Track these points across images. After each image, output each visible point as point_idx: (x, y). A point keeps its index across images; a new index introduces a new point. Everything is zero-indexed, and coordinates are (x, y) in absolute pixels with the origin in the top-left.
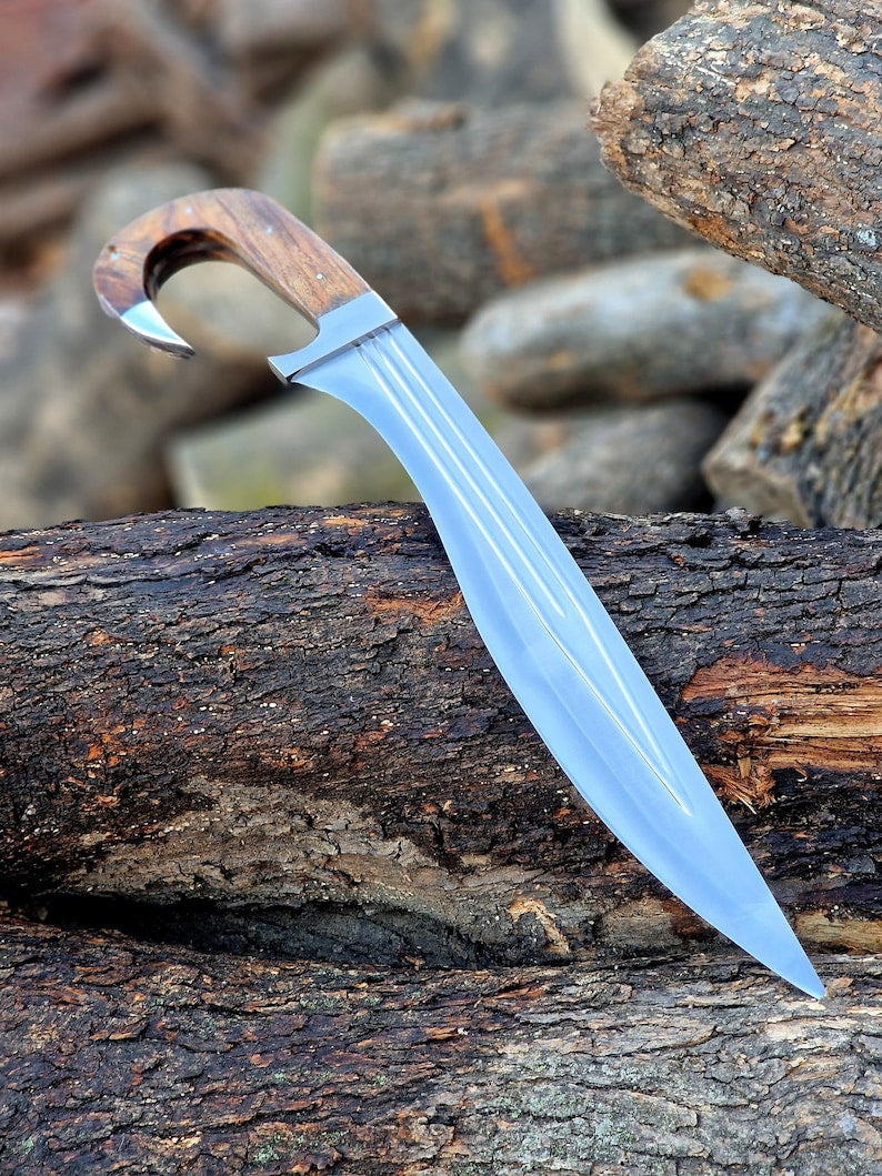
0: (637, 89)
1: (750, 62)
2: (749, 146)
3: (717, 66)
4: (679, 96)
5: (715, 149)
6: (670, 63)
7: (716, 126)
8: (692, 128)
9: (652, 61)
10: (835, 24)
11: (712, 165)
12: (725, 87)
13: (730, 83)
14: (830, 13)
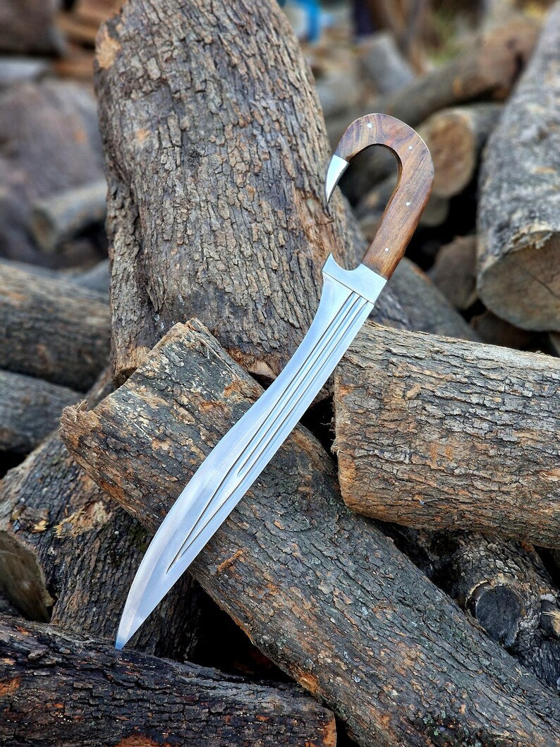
0: (100, 420)
1: (161, 432)
2: (154, 472)
3: (144, 427)
4: (122, 434)
5: (135, 465)
6: (120, 415)
7: (139, 455)
8: (125, 451)
9: (110, 409)
10: (199, 426)
11: (130, 470)
12: (148, 440)
13: (150, 439)
14: (197, 419)
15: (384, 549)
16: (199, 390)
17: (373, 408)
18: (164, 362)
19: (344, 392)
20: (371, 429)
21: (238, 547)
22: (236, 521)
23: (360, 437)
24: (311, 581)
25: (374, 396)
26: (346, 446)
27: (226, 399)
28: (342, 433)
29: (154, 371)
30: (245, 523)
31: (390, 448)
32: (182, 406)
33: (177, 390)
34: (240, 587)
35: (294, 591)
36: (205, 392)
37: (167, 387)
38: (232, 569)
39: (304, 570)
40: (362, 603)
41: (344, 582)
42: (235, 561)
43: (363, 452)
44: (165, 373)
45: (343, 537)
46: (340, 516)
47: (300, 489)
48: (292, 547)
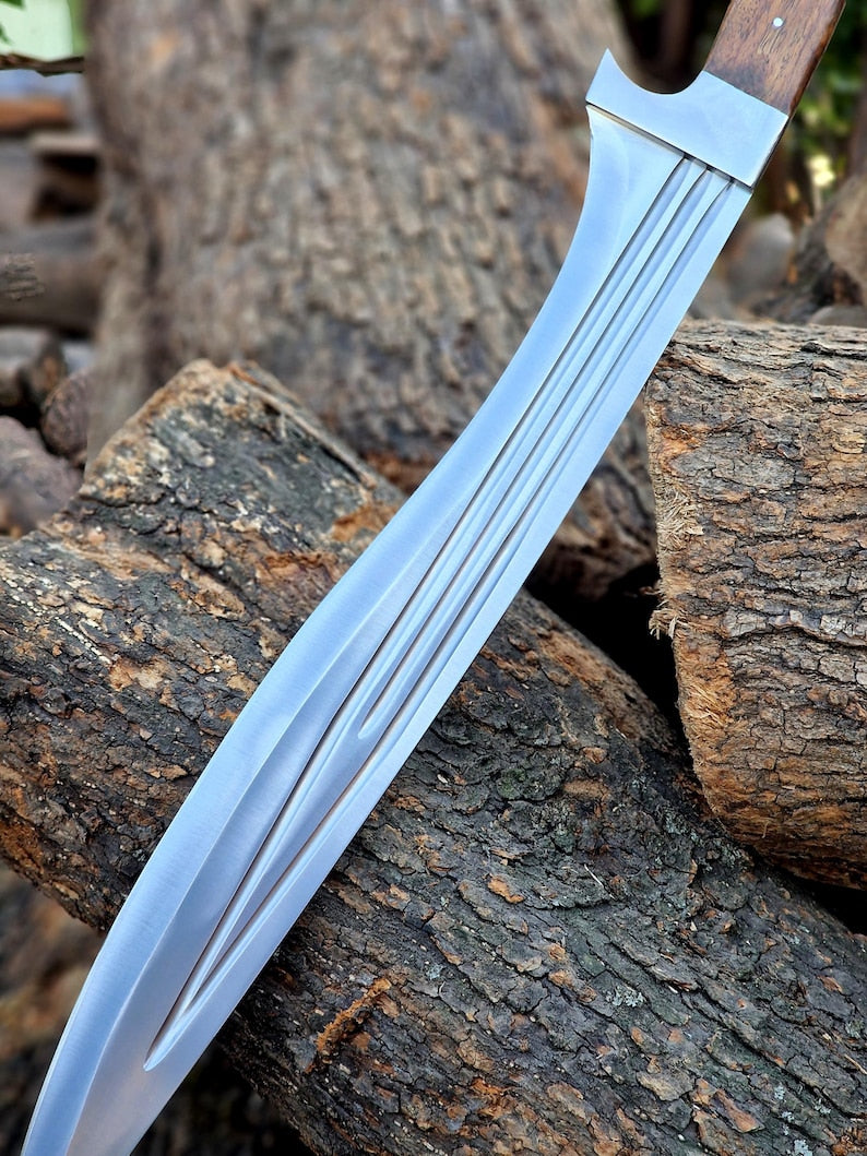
1: (137, 638)
2: (114, 755)
3: (88, 627)
4: (22, 650)
5: (60, 741)
6: (17, 598)
7: (70, 710)
8: (32, 701)
10: (256, 622)
11: (48, 760)
12: (96, 662)
13: (103, 658)
14: (251, 604)
15: (851, 969)
16: (256, 524)
17: (773, 486)
18: (156, 457)
19: (677, 447)
20: (772, 547)
21: (374, 968)
22: (367, 885)
23: (739, 576)
24: (615, 1061)
25: (772, 452)
26: (698, 606)
27: (337, 548)
28: (681, 566)
29: (128, 484)
30: (394, 890)
31: (840, 604)
32: (208, 570)
33: (191, 528)
34: (387, 1101)
35: (560, 1097)
36: (274, 529)
37: (163, 523)
38: (362, 1042)
39: (590, 1025)
40: (792, 1126)
41: (727, 1060)
42: (368, 1016)
43: (752, 622)
44: (160, 485)
45: (717, 929)
46: (701, 867)
47: (571, 788)
48: (547, 953)
